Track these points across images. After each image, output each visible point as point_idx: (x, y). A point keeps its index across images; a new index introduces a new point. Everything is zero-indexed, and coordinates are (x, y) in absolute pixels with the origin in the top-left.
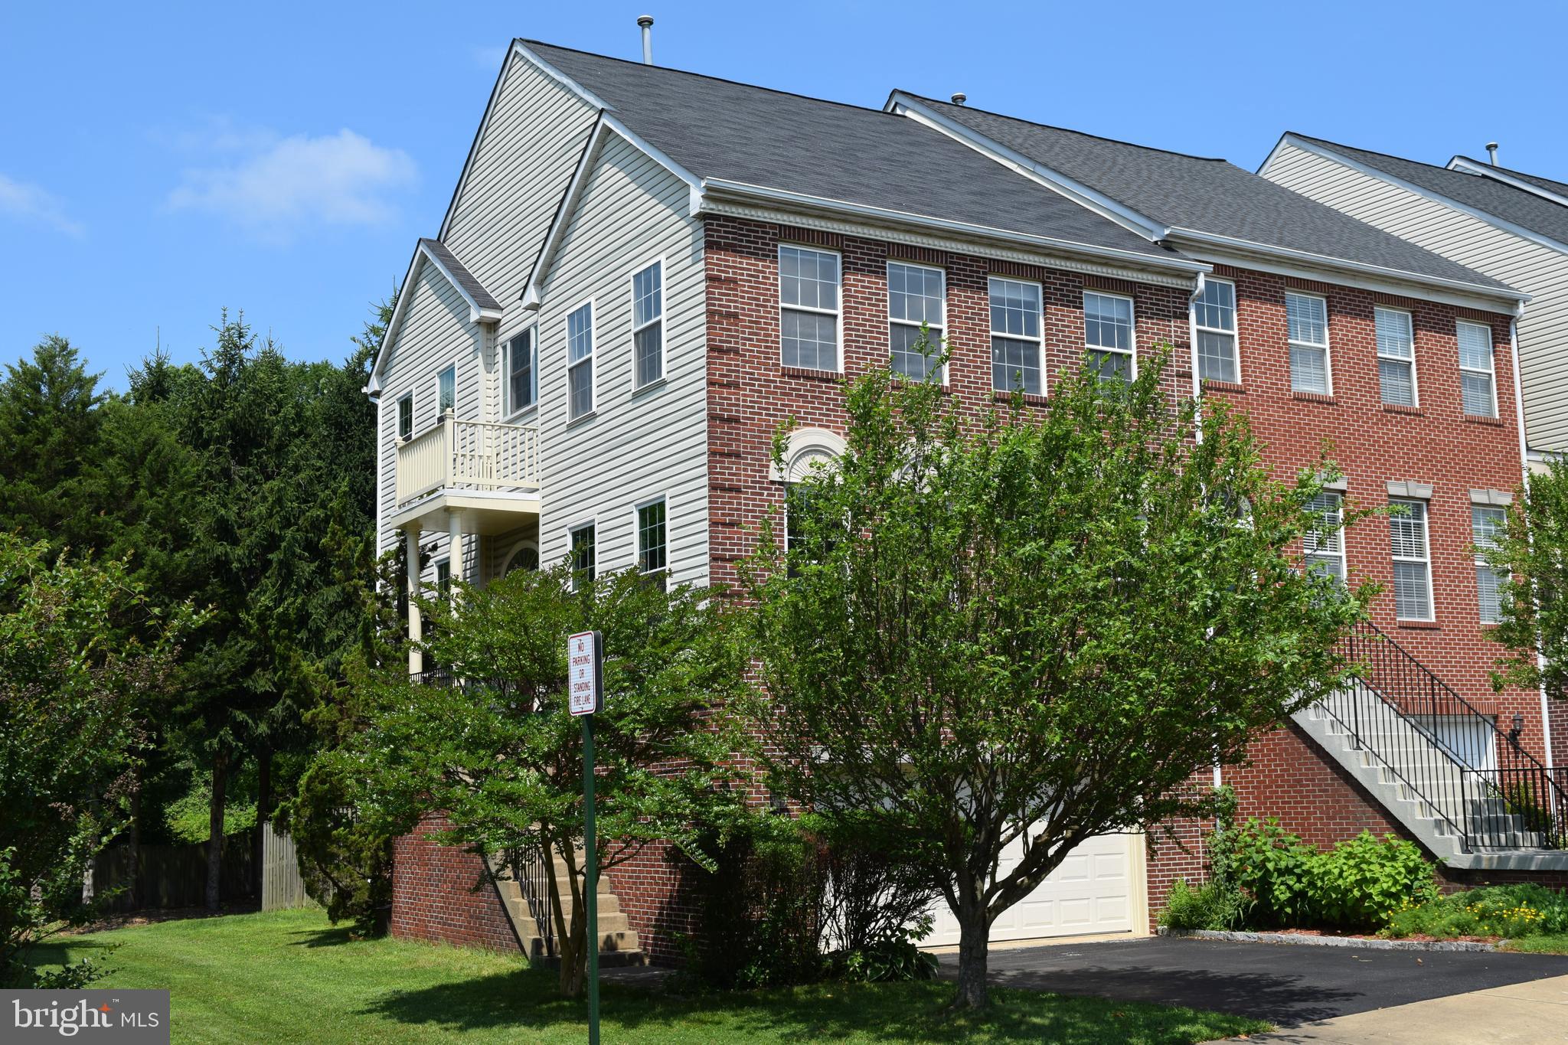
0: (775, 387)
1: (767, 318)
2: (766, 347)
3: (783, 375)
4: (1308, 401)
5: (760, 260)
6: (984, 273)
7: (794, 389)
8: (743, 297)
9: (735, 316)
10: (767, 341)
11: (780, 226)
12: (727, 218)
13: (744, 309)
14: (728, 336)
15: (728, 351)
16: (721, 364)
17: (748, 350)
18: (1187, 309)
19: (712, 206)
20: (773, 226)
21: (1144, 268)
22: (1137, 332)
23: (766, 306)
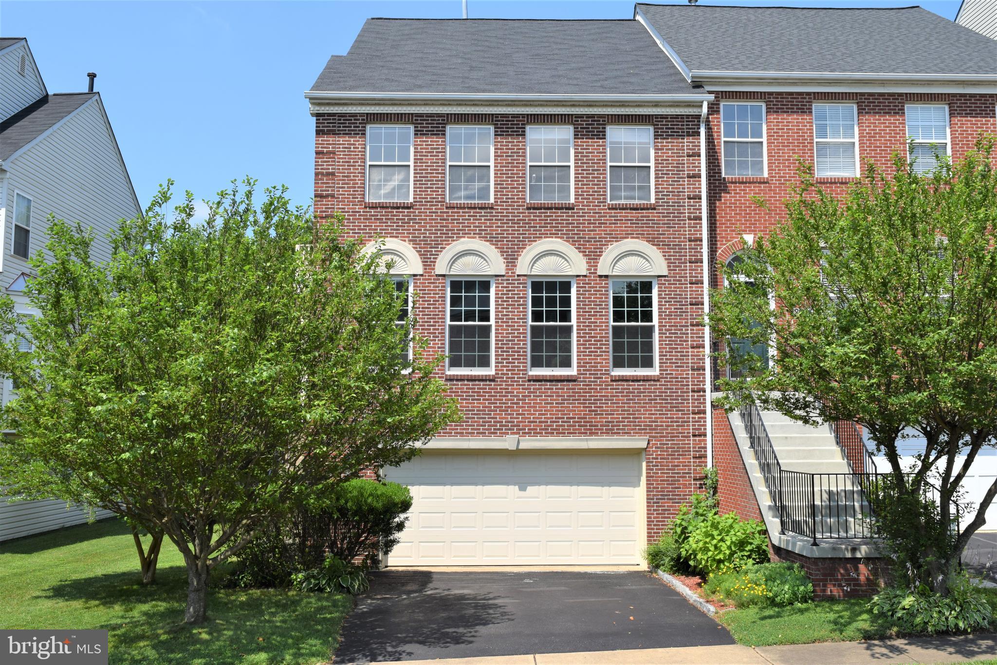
0: (359, 215)
1: (355, 173)
2: (354, 191)
3: (366, 207)
4: (831, 183)
5: (352, 137)
6: (522, 124)
7: (372, 215)
8: (339, 162)
9: (333, 174)
10: (355, 187)
11: (367, 114)
12: (329, 115)
13: (339, 169)
14: (327, 187)
15: (327, 196)
16: (321, 205)
17: (341, 194)
18: (699, 128)
19: (317, 108)
20: (362, 115)
21: (656, 104)
22: (656, 149)
23: (355, 166)
